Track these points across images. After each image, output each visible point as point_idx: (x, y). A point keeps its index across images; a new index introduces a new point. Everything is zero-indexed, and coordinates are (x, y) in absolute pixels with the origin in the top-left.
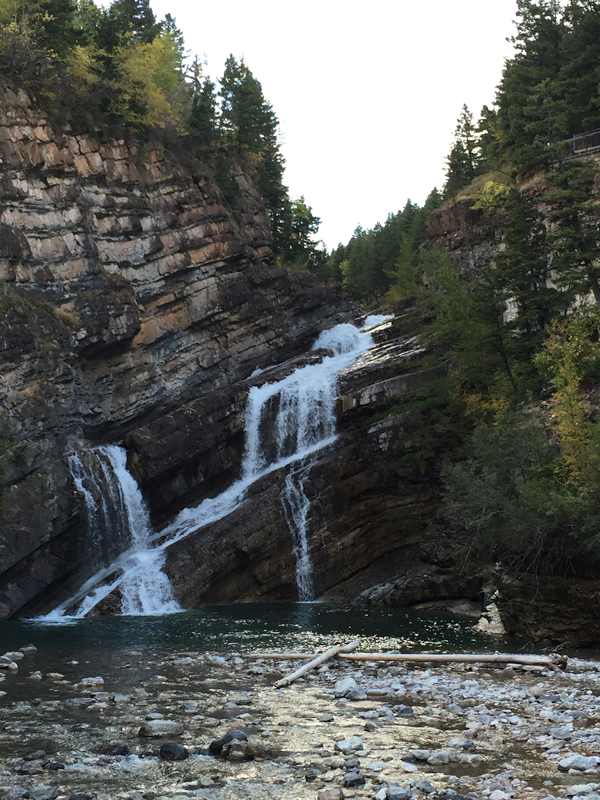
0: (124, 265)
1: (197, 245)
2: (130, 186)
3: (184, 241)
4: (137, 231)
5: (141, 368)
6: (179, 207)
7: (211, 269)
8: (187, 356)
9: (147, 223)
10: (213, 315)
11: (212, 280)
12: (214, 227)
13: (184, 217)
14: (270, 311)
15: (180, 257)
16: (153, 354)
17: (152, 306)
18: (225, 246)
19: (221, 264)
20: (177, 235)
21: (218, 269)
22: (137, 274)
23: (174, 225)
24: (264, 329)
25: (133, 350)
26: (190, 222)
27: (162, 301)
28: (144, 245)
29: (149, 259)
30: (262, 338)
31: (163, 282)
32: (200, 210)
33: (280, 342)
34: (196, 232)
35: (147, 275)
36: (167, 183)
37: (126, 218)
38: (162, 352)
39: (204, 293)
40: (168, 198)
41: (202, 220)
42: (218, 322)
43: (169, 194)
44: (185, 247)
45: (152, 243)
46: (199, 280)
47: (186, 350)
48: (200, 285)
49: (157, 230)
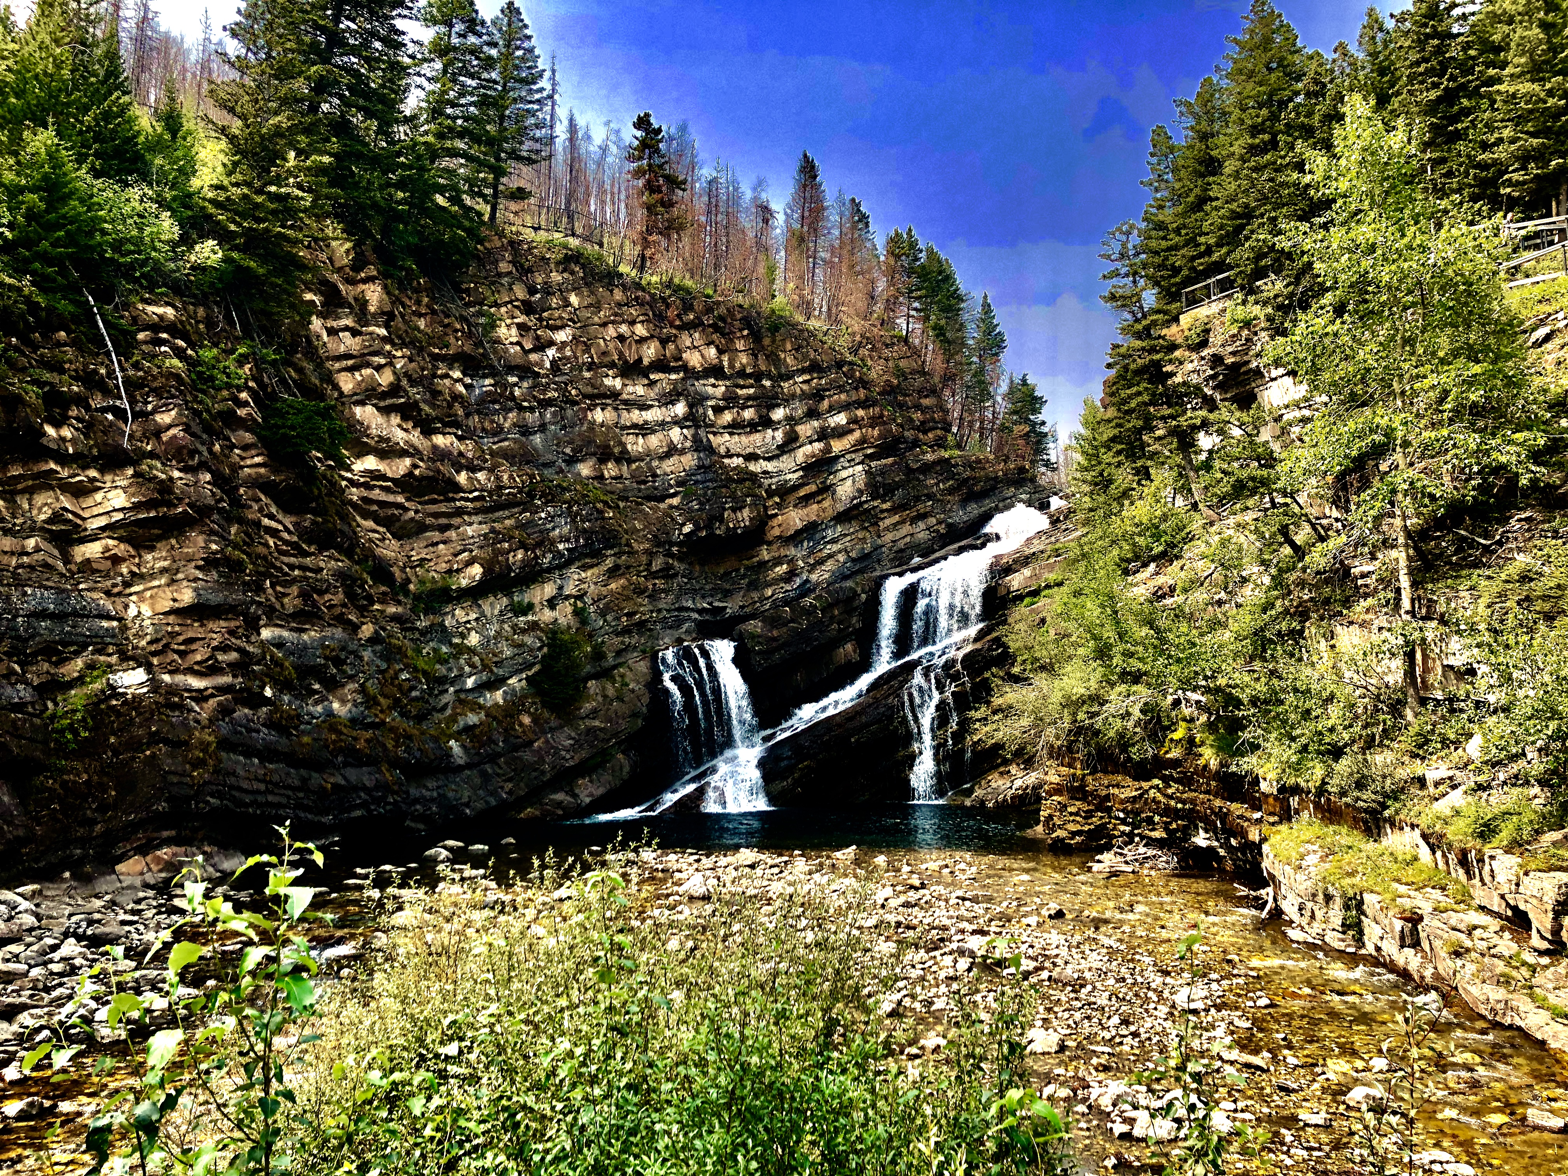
0: (752, 457)
1: (840, 432)
2: (758, 376)
3: (824, 429)
4: (766, 423)
5: (778, 561)
6: (818, 395)
7: (859, 457)
8: (835, 547)
9: (778, 414)
10: (861, 504)
11: (860, 468)
12: (860, 413)
13: (825, 404)
14: (930, 497)
15: (818, 446)
16: (796, 546)
17: (792, 498)
18: (876, 432)
19: (869, 451)
20: (816, 424)
21: (867, 456)
22: (770, 466)
23: (812, 414)
24: (923, 516)
25: (769, 543)
26: (831, 409)
27: (802, 493)
28: (775, 436)
29: (784, 448)
30: (922, 525)
31: (801, 473)
32: (843, 396)
33: (942, 529)
34: (841, 419)
35: (782, 466)
36: (804, 370)
37: (752, 410)
38: (805, 544)
39: (849, 482)
40: (805, 387)
41: (845, 407)
42: (867, 511)
43: (804, 382)
44: (823, 435)
45: (786, 434)
46: (844, 468)
47: (834, 541)
48: (844, 474)
49: (790, 420)
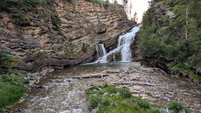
0: (105, 22)
1: (115, 19)
2: (105, 12)
3: (113, 18)
5: (107, 34)
6: (112, 14)
9: (107, 17)
10: (117, 27)
11: (117, 23)
12: (117, 16)
13: (113, 15)
14: (125, 26)
15: (112, 20)
16: (109, 32)
17: (109, 27)
18: (118, 18)
19: (118, 21)
20: (112, 18)
22: (106, 23)
23: (111, 16)
24: (124, 28)
25: (106, 32)
26: (114, 16)
28: (107, 19)
29: (108, 21)
31: (110, 24)
32: (115, 14)
33: (126, 30)
34: (115, 17)
35: (108, 23)
36: (110, 11)
37: (104, 16)
38: (111, 32)
40: (110, 13)
44: (113, 19)
47: (114, 32)
48: (115, 24)
49: (109, 17)
